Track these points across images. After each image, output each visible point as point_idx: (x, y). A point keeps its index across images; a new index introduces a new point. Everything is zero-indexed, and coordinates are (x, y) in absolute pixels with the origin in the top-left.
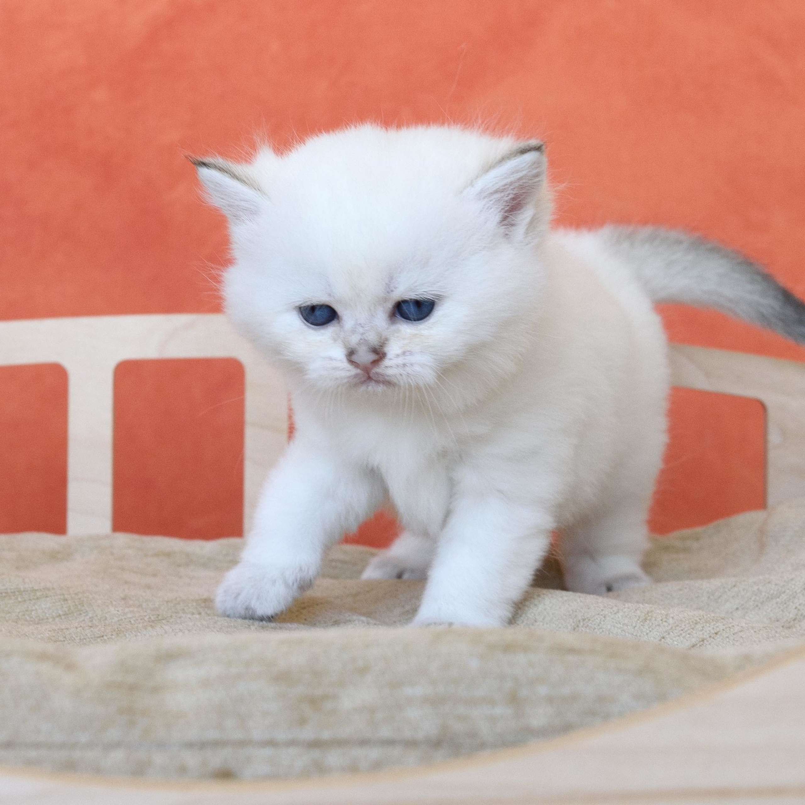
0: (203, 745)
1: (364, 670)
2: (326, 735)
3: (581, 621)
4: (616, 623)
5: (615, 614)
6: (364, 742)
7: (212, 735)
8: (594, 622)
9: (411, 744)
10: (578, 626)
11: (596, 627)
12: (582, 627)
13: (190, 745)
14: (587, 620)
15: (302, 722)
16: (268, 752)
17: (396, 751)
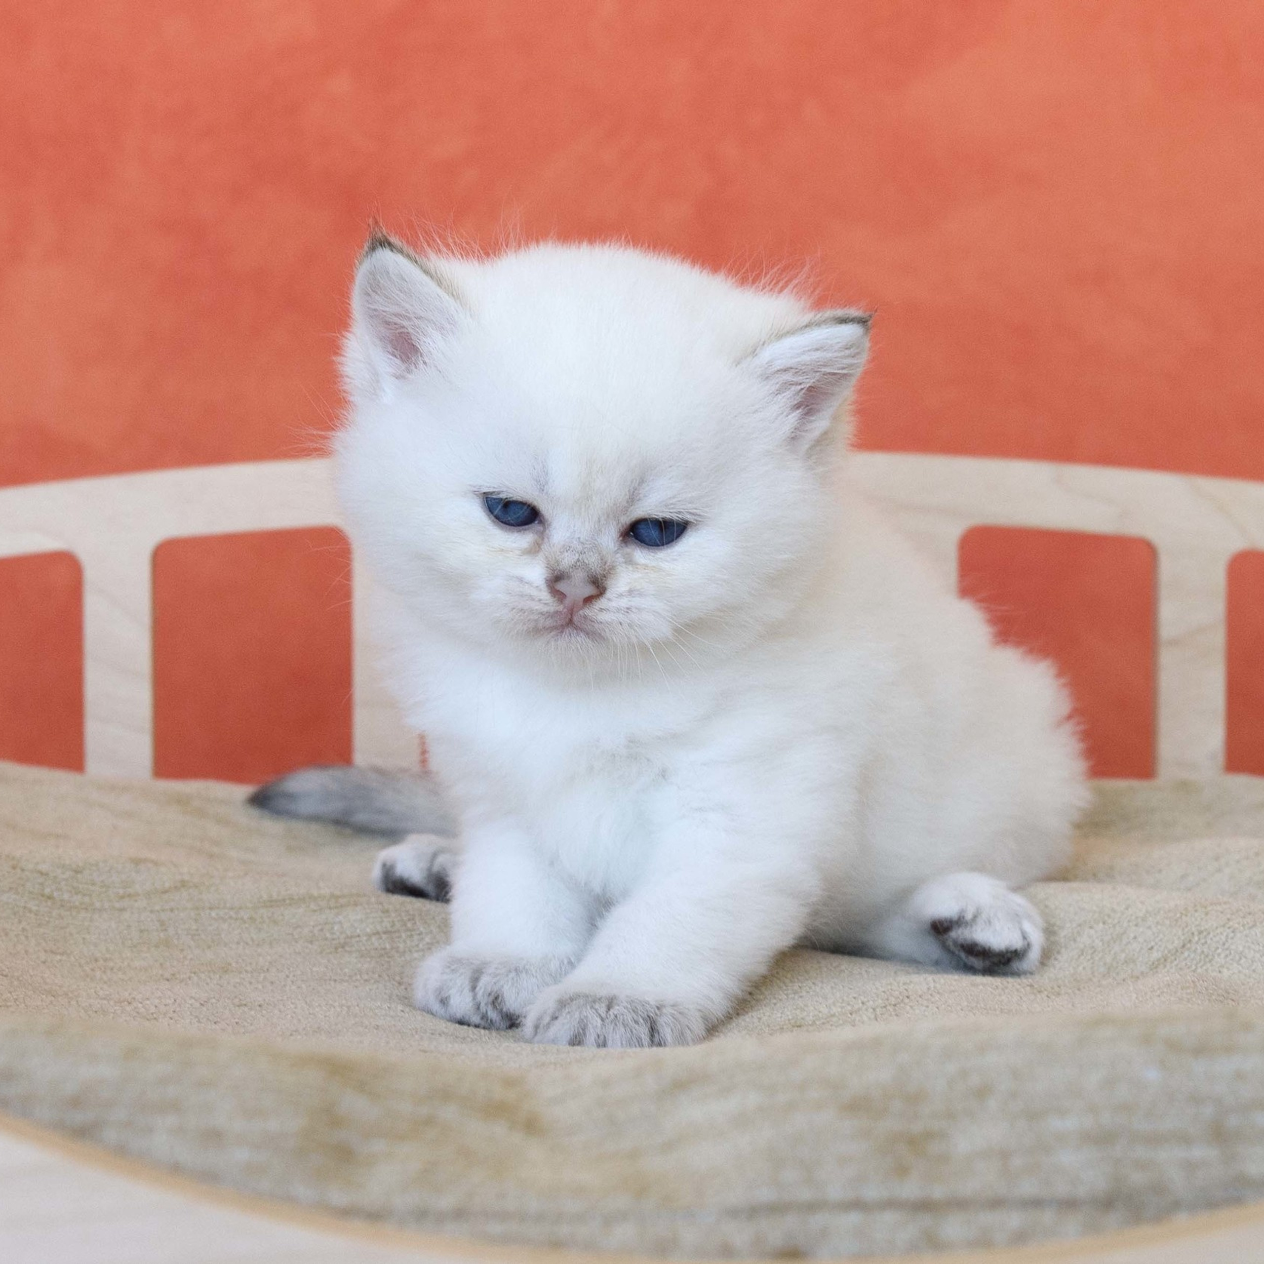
0: (753, 1212)
1: (982, 1093)
2: (938, 1192)
3: (1196, 933)
4: (1253, 943)
5: (1250, 928)
6: (996, 1203)
7: (765, 1195)
8: (1217, 938)
9: (1069, 1205)
10: (1190, 941)
11: (1220, 946)
12: (1197, 943)
13: (733, 1213)
14: (1205, 933)
15: (902, 1171)
16: (853, 1218)
17: (1047, 1217)
